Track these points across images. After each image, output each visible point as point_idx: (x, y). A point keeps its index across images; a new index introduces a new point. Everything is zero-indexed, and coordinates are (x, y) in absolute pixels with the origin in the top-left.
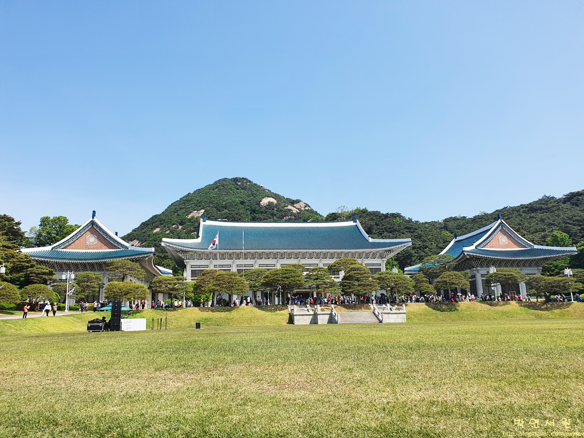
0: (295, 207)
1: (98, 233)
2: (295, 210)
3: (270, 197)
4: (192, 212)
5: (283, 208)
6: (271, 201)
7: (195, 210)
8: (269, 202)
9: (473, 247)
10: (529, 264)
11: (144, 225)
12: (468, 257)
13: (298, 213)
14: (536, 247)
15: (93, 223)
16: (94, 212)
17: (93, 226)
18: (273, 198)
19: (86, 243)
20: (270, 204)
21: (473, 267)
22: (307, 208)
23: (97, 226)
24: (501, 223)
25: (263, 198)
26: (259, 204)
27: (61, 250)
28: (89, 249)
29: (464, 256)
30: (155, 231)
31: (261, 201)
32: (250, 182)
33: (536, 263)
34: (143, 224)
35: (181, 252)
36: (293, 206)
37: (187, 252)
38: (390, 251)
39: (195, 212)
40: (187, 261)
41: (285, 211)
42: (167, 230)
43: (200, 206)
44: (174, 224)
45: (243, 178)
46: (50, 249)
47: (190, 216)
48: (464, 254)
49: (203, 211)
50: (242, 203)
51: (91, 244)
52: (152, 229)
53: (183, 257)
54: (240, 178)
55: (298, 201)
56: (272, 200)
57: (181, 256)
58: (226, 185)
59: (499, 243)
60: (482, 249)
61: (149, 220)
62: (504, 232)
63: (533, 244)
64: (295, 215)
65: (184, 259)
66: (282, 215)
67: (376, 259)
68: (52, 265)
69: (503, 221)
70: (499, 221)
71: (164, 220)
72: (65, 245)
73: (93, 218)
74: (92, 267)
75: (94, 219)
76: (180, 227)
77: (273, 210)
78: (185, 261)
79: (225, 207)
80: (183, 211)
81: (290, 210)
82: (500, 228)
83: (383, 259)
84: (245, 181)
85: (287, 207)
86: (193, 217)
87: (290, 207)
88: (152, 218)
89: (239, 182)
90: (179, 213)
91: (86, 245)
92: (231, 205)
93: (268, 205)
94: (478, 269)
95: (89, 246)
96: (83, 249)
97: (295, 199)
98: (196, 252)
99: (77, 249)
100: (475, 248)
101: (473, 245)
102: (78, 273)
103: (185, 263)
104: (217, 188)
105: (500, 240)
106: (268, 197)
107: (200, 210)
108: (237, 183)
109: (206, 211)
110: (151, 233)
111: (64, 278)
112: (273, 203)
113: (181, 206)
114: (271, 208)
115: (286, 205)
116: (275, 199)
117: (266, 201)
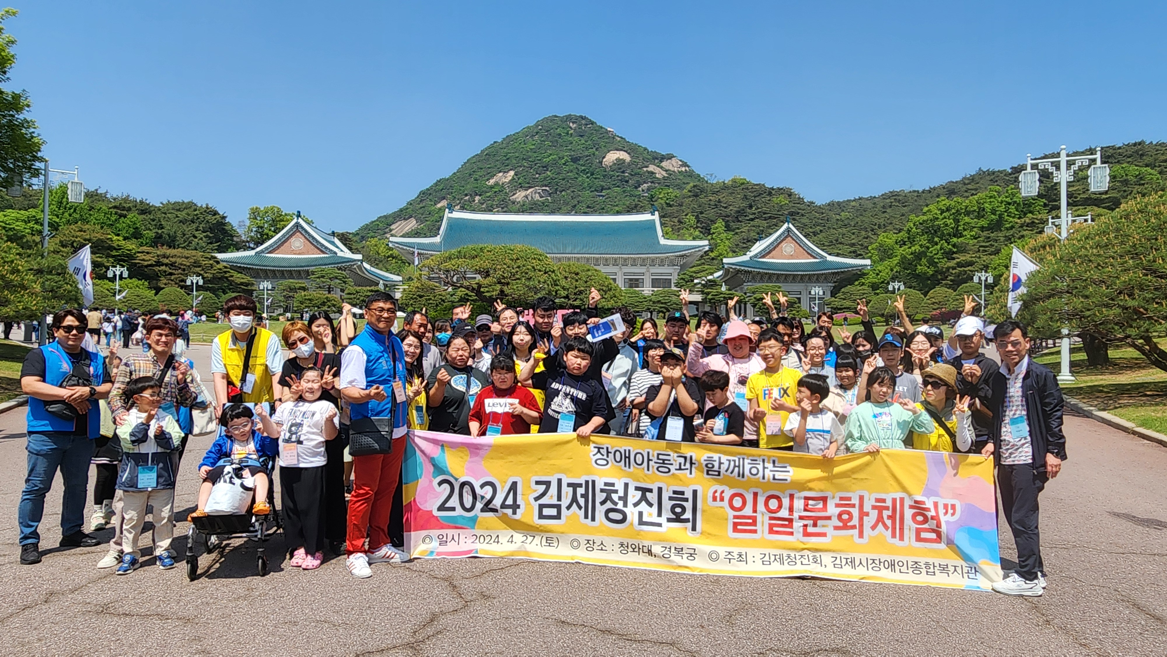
0: (662, 168)
1: (303, 236)
2: (660, 174)
3: (620, 150)
4: (495, 175)
5: (639, 169)
6: (621, 158)
7: (500, 172)
8: (618, 159)
9: (746, 258)
11: (424, 195)
13: (664, 178)
14: (831, 259)
15: (297, 225)
16: (299, 212)
17: (297, 228)
18: (626, 151)
19: (292, 248)
20: (620, 162)
22: (683, 169)
23: (302, 228)
24: (789, 228)
25: (609, 151)
26: (601, 162)
27: (264, 255)
28: (294, 254)
30: (439, 205)
31: (604, 157)
32: (592, 123)
33: (826, 279)
34: (423, 193)
36: (659, 166)
39: (501, 174)
41: (642, 175)
42: (458, 205)
43: (508, 165)
44: (466, 195)
45: (581, 116)
46: (254, 254)
47: (492, 182)
49: (512, 173)
50: (575, 160)
51: (297, 249)
52: (436, 203)
54: (576, 116)
55: (670, 157)
56: (623, 155)
58: (553, 128)
59: (782, 252)
60: (759, 260)
61: (431, 188)
62: (791, 240)
63: (827, 255)
64: (657, 181)
66: (637, 182)
69: (791, 226)
70: (787, 225)
71: (453, 188)
72: (269, 250)
74: (299, 274)
75: (299, 221)
76: (477, 198)
77: (623, 172)
79: (546, 167)
80: (483, 173)
81: (653, 173)
82: (786, 234)
84: (583, 122)
85: (647, 167)
86: (497, 184)
87: (652, 168)
88: (436, 184)
89: (573, 123)
90: (477, 175)
92: (556, 163)
93: (615, 164)
95: (295, 251)
96: (288, 254)
97: (664, 152)
99: (282, 254)
100: (749, 260)
102: (276, 282)
104: (537, 133)
105: (784, 249)
106: (617, 150)
107: (507, 172)
108: (571, 124)
109: (516, 175)
110: (433, 208)
111: (261, 288)
112: (624, 161)
113: (480, 165)
114: (620, 169)
115: (646, 164)
116: (629, 154)
117: (612, 157)
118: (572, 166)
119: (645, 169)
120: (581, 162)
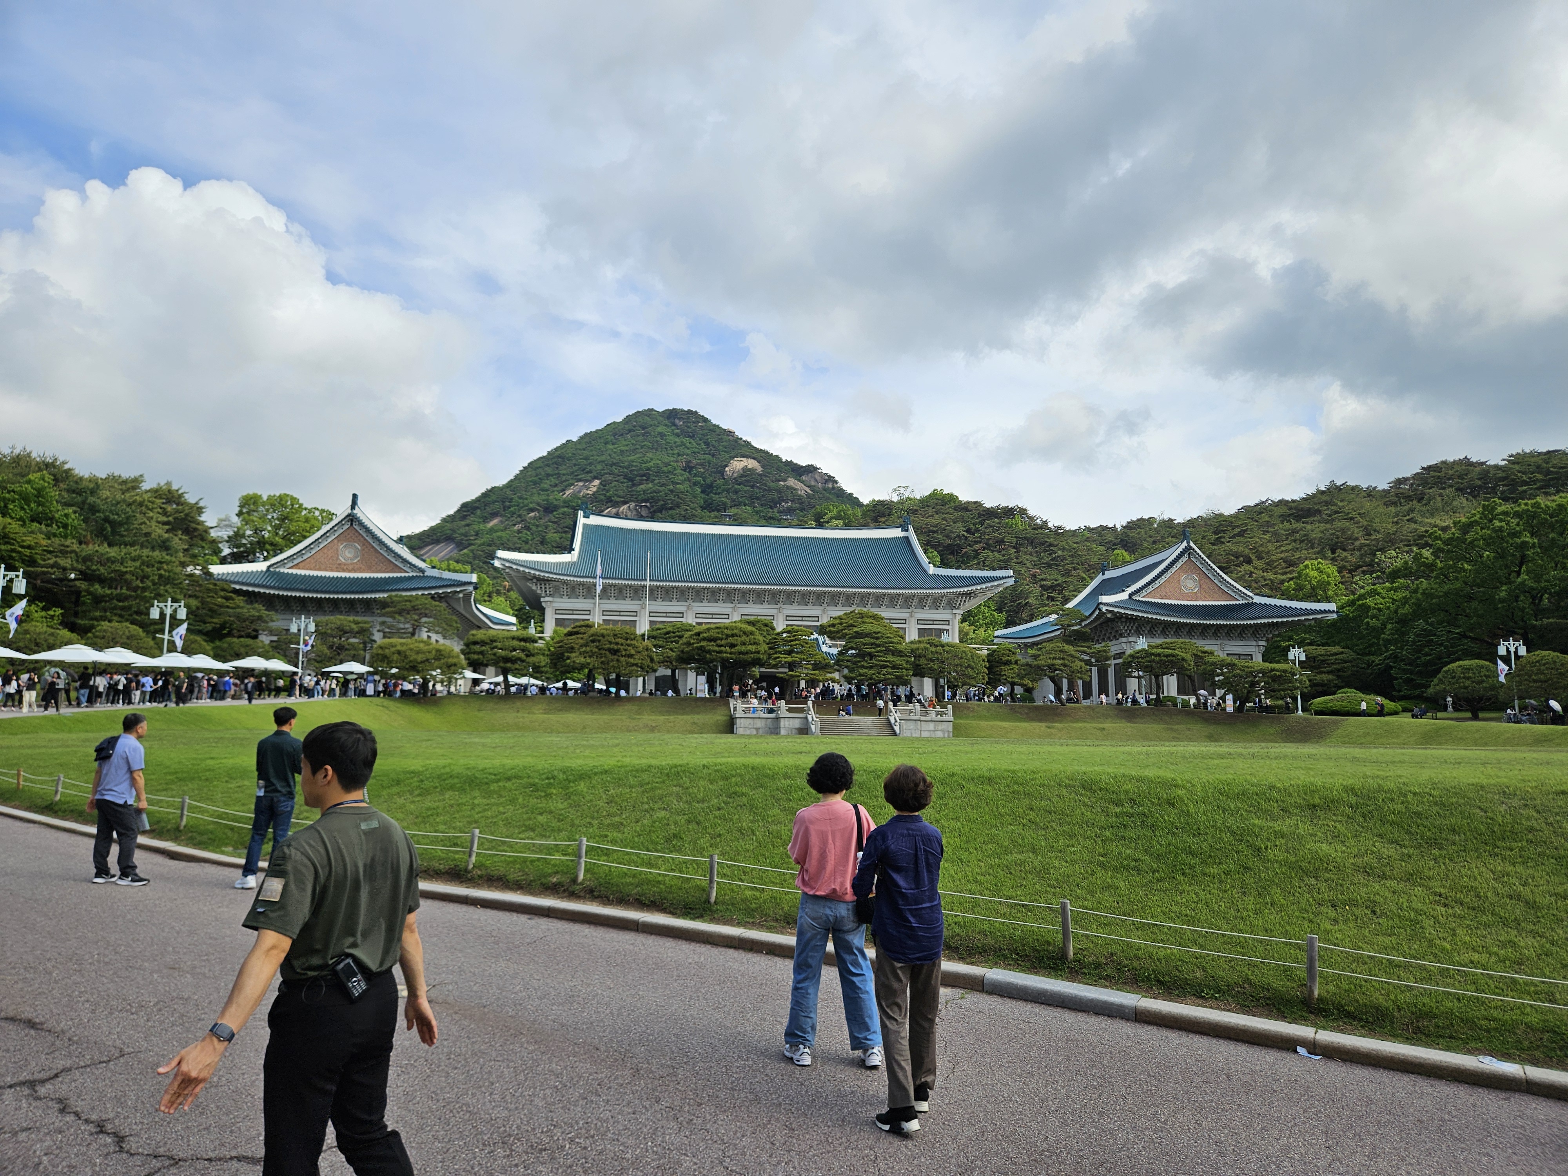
0: (802, 482)
1: (362, 539)
2: (802, 490)
3: (747, 457)
4: (573, 484)
5: (775, 482)
6: (750, 467)
7: (580, 480)
8: (745, 469)
9: (1124, 596)
10: (1241, 632)
11: (467, 509)
12: (1109, 616)
13: (808, 496)
14: (1258, 599)
15: (351, 519)
16: (355, 496)
17: (352, 524)
18: (754, 458)
19: (338, 559)
20: (748, 473)
21: (1121, 635)
23: (361, 524)
24: (1188, 549)
25: (732, 458)
26: (722, 473)
27: (286, 571)
28: (344, 571)
29: (1101, 614)
30: (490, 524)
31: (726, 466)
32: (705, 420)
33: (1255, 632)
34: (465, 506)
35: (535, 580)
36: (799, 480)
37: (548, 580)
38: (969, 594)
39: (581, 484)
40: (547, 599)
41: (779, 491)
42: (518, 523)
43: (590, 472)
44: (532, 510)
45: (690, 412)
46: (264, 569)
47: (567, 493)
48: (1100, 610)
49: (597, 482)
50: (688, 469)
51: (349, 561)
52: (485, 520)
53: (539, 592)
54: (683, 410)
55: (811, 469)
56: (751, 464)
57: (534, 588)
58: (651, 426)
59: (1180, 588)
60: (1144, 599)
61: (478, 500)
62: (1191, 567)
63: (1251, 594)
64: (799, 499)
65: (539, 597)
66: (773, 500)
67: (941, 610)
68: (270, 602)
69: (1192, 544)
70: (1185, 544)
71: (511, 500)
72: (296, 562)
73: (353, 508)
74: (351, 606)
75: (355, 512)
76: (546, 518)
77: (753, 486)
78: (542, 600)
79: (645, 476)
80: (553, 480)
81: (791, 489)
82: (1185, 559)
83: (955, 611)
84: (693, 418)
85: (785, 480)
86: (574, 496)
87: (792, 482)
88: (485, 495)
89: (680, 419)
90: (546, 484)
91: (339, 562)
92: (659, 472)
93: (742, 476)
94: (1131, 639)
95: (345, 565)
96: (332, 570)
97: (803, 463)
98: (565, 583)
99: (320, 569)
100: (1127, 597)
101: (1123, 591)
102: (323, 618)
103: (543, 604)
104: (629, 430)
105: (1182, 583)
106: (742, 455)
107: (591, 481)
108: (677, 421)
109: (602, 485)
110: (482, 526)
111: (294, 629)
112: (752, 470)
113: (549, 470)
114: (747, 481)
115: (780, 475)
116: (759, 462)
117: (738, 465)
118: (682, 476)
119: (782, 483)
120: (694, 472)
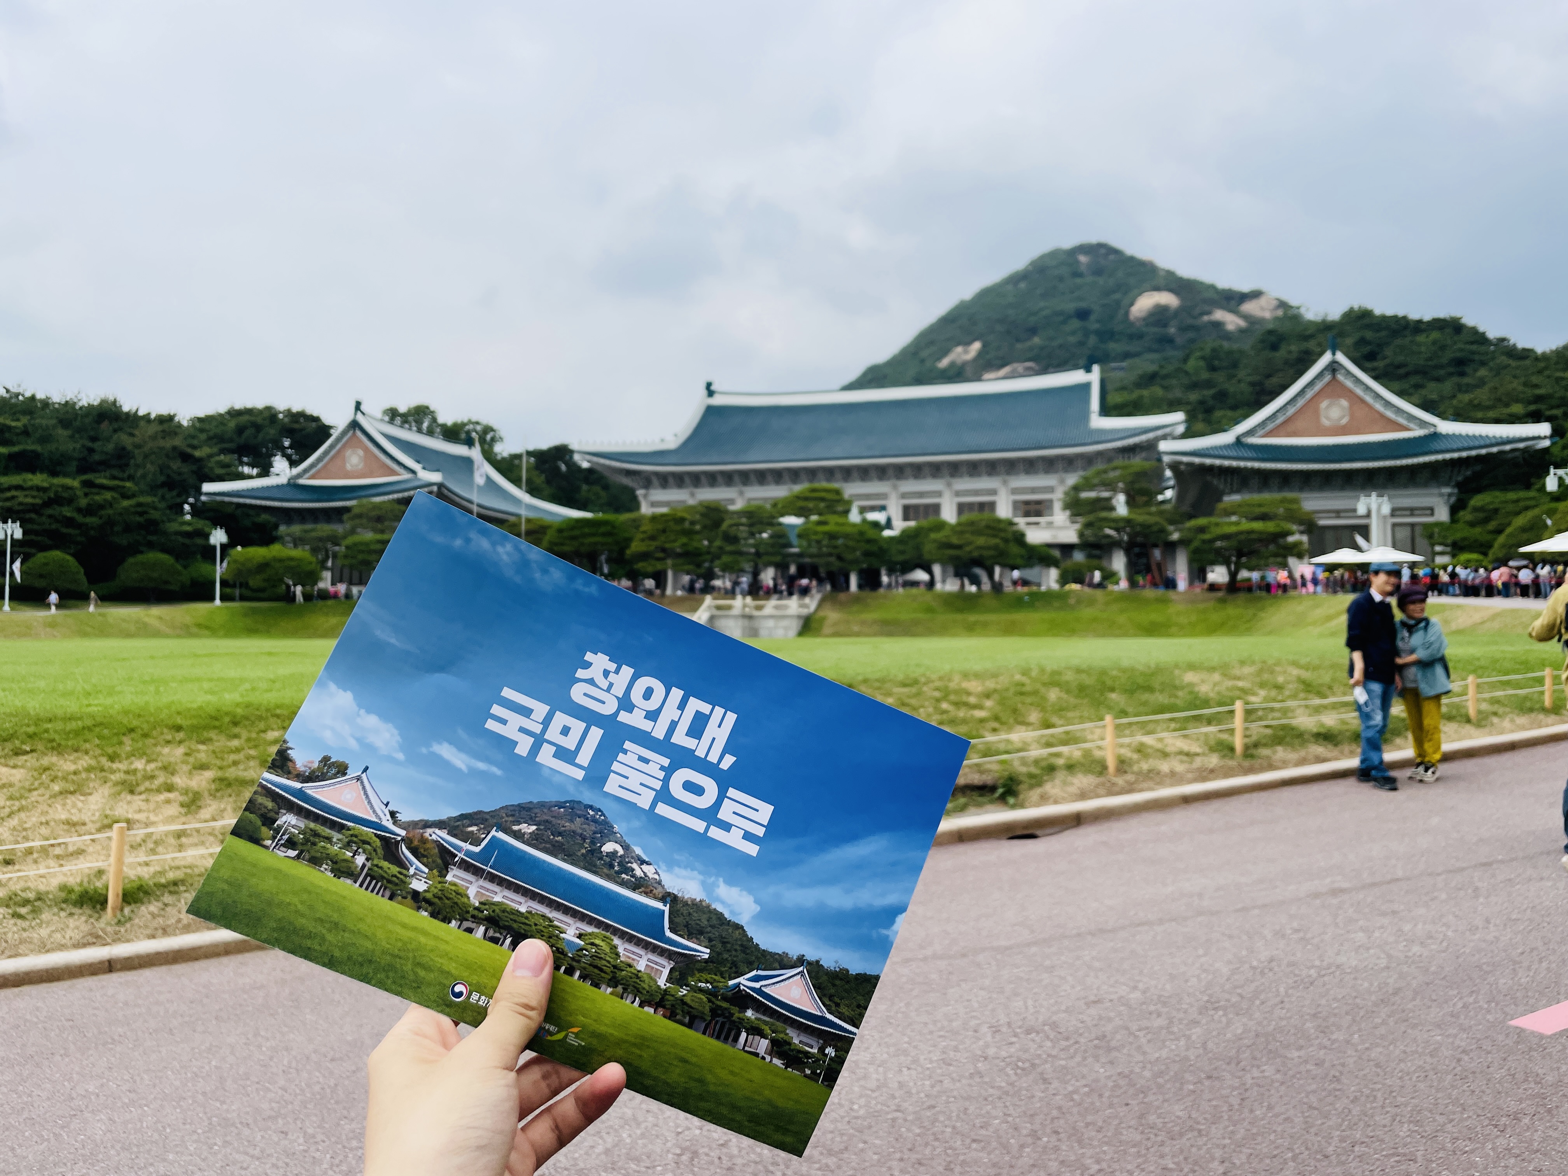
0: (1238, 313)
1: (364, 445)
3: (1161, 290)
4: (951, 351)
5: (1195, 318)
6: (1164, 302)
7: (959, 345)
8: (1157, 306)
9: (1227, 439)
10: (1411, 477)
13: (1242, 331)
16: (358, 403)
17: (354, 433)
18: (1171, 291)
19: (345, 466)
20: (1160, 310)
22: (1280, 313)
23: (363, 430)
24: (1332, 364)
25: (1142, 294)
26: (1127, 313)
27: (308, 482)
28: (350, 478)
31: (1133, 304)
32: (1119, 253)
33: (1433, 474)
35: (624, 473)
36: (1232, 312)
37: (635, 472)
39: (959, 349)
40: (638, 492)
41: (1201, 328)
43: (974, 333)
45: (1098, 245)
46: (285, 482)
47: (945, 361)
49: (977, 345)
50: (1083, 315)
51: (355, 468)
53: (632, 484)
54: (1092, 245)
55: (1256, 295)
56: (1167, 298)
60: (1259, 441)
62: (1337, 390)
63: (1439, 422)
65: (634, 489)
69: (1340, 357)
70: (1328, 358)
72: (311, 473)
73: (356, 414)
75: (358, 419)
77: (1165, 325)
78: (634, 492)
79: (1033, 331)
80: (933, 348)
81: (1218, 325)
84: (1101, 252)
85: (1209, 313)
86: (952, 364)
87: (1220, 315)
89: (1085, 255)
91: (346, 470)
92: (1048, 324)
93: (1151, 315)
95: (352, 472)
96: (341, 479)
98: (653, 473)
99: (331, 478)
101: (1228, 432)
103: (637, 497)
106: (1157, 289)
107: (971, 344)
108: (1082, 258)
109: (984, 346)
112: (1167, 307)
114: (1160, 321)
115: (1206, 308)
116: (1176, 295)
117: (1146, 302)
118: (1075, 324)
119: (1206, 318)
120: (1093, 317)
